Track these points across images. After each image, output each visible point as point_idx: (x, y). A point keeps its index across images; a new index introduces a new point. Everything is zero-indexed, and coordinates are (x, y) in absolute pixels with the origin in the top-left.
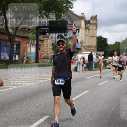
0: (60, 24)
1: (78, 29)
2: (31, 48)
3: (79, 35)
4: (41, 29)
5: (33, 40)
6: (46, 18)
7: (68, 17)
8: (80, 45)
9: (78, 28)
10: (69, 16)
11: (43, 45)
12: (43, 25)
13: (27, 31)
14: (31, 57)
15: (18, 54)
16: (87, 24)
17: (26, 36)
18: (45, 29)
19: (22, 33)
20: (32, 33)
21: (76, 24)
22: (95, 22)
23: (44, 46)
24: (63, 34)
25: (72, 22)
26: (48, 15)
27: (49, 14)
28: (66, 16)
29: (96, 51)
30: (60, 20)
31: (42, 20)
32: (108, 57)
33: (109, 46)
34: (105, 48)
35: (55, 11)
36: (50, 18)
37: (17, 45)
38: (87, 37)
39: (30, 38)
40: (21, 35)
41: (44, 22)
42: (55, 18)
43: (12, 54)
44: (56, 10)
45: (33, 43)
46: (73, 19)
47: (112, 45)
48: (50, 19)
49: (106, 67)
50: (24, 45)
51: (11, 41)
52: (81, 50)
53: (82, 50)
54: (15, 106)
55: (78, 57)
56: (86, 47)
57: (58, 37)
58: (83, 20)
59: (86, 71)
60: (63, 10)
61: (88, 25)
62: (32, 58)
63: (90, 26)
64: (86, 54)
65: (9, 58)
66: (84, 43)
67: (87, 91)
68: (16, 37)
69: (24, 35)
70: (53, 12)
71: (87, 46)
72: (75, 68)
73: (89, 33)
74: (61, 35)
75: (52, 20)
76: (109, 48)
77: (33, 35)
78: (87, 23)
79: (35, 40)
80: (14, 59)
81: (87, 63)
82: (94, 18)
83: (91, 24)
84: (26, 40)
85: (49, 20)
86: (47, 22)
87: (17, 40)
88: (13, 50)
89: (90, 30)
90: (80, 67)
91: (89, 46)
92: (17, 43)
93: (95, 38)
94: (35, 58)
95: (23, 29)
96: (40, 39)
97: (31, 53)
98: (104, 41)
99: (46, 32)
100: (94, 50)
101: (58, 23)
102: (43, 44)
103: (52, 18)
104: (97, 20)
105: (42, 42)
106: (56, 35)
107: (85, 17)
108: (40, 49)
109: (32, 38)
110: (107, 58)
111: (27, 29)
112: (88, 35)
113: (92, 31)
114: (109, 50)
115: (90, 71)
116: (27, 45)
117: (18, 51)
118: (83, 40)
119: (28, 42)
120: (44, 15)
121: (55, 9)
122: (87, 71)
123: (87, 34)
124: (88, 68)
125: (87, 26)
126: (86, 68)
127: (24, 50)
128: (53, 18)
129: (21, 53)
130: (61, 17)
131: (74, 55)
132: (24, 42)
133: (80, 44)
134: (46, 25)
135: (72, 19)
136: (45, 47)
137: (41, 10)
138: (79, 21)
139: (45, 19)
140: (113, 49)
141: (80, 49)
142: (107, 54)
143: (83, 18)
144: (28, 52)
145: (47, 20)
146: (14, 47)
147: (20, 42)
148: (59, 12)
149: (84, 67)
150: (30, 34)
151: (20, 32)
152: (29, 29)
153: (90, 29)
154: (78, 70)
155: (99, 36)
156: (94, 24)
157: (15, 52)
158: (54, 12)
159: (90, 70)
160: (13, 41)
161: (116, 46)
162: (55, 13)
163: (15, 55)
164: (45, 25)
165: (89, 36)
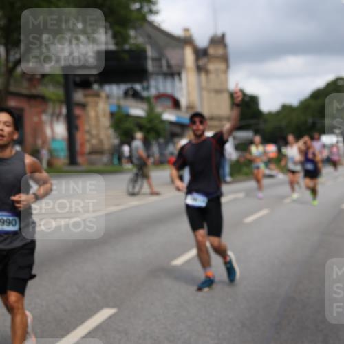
2: (55, 125)
11: (86, 118)
13: (37, 78)
16: (200, 59)
17: (36, 92)
23: (89, 118)
24: (138, 87)
30: (127, 47)
35: (111, 23)
39: (50, 100)
40: (24, 92)
45: (57, 111)
46: (162, 43)
50: (32, 119)
57: (126, 94)
58: (190, 47)
61: (203, 61)
63: (209, 62)
68: (9, 98)
69: (30, 90)
76: (265, 122)
83: (212, 58)
84: (39, 103)
87: (13, 103)
89: (210, 75)
91: (212, 116)
96: (76, 101)
101: (121, 57)
102: (87, 113)
104: (225, 46)
105: (81, 108)
107: (195, 40)
108: (80, 128)
112: (207, 88)
113: (217, 77)
116: (40, 118)
119: (44, 109)
123: (203, 84)
125: (201, 63)
127: (36, 130)
130: (128, 40)
132: (33, 109)
133: (186, 112)
136: (92, 123)
138: (177, 50)
144: (46, 137)
147: (21, 110)
150: (48, 87)
153: (212, 72)
162: (112, 28)
165: (211, 91)
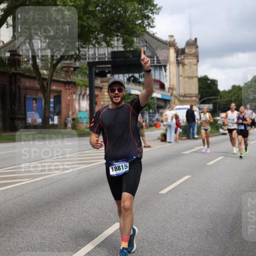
0: (131, 56)
1: (165, 64)
2: (81, 101)
3: (166, 76)
4: (98, 66)
5: (83, 88)
6: (105, 47)
7: (145, 44)
8: (169, 94)
9: (163, 63)
10: (146, 42)
11: (101, 97)
12: (101, 60)
13: (71, 70)
14: (81, 118)
15: (59, 114)
16: (179, 56)
17: (70, 80)
18: (104, 66)
19: (63, 75)
20: (82, 75)
21: (160, 56)
22: (193, 51)
23: (104, 97)
24: (137, 75)
25: (152, 53)
26: (110, 42)
27: (112, 40)
28: (141, 42)
29: (198, 103)
30: (132, 49)
31: (98, 51)
32: (220, 114)
33: (221, 94)
34: (214, 97)
35: (121, 34)
36: (113, 46)
37: (55, 97)
38: (181, 79)
39: (79, 85)
40: (62, 80)
41: (102, 55)
42: (121, 47)
43: (47, 115)
44: (123, 32)
45: (83, 93)
46: (154, 46)
47: (227, 92)
48: (113, 48)
49: (219, 132)
50: (67, 97)
51: (44, 90)
52: (171, 102)
53: (173, 102)
54: (59, 208)
55: (166, 115)
56: (180, 96)
57: (129, 80)
58: (173, 48)
59: (181, 139)
60: (135, 32)
61: (181, 57)
62: (83, 120)
63: (185, 58)
64: (180, 109)
65: (42, 120)
66: (176, 90)
67: (187, 177)
68: (52, 83)
69: (67, 79)
70: (118, 36)
71: (181, 94)
72: (161, 136)
73: (184, 71)
74: (133, 76)
75: (115, 49)
76: (221, 98)
77: (83, 79)
78: (180, 52)
79: (86, 86)
80: (51, 123)
81: (183, 126)
82: (193, 44)
83: (187, 55)
84: (72, 87)
85: (110, 50)
86: (107, 55)
87: (54, 88)
88: (49, 107)
89: (185, 67)
90: (171, 133)
91: (185, 95)
92: (55, 94)
93: (195, 81)
94: (88, 120)
95: (65, 69)
96: (96, 85)
97: (81, 111)
98: (212, 85)
99: (107, 71)
100: (195, 101)
101: (127, 56)
102: (102, 93)
103: (115, 46)
104: (197, 47)
105: (99, 90)
106: (124, 77)
107: (176, 43)
108: (98, 103)
109: (81, 83)
110: (219, 116)
111: (72, 67)
112: (183, 76)
113: (190, 68)
114: (221, 100)
115: (189, 140)
116: (72, 97)
117: (57, 108)
118: (174, 85)
119: (75, 91)
120: (102, 42)
121: (121, 31)
122: (185, 140)
123: (181, 73)
124: (186, 135)
125: (179, 58)
126: (182, 135)
127: (69, 105)
128: (118, 45)
129: (64, 111)
130: (132, 44)
131: (158, 113)
132: (68, 91)
133: (169, 92)
134: (107, 59)
135: (152, 48)
136: (106, 100)
137: (96, 32)
138: (165, 50)
139: (104, 49)
140: (229, 99)
141: (169, 101)
142: (218, 108)
143: (172, 44)
144: (75, 110)
145: (108, 51)
146: (50, 101)
147: (60, 92)
148: (129, 35)
149: (178, 133)
150: (78, 76)
151: (59, 74)
152: (75, 69)
153: (186, 65)
154: (168, 140)
155: (203, 76)
156: (193, 55)
157: (52, 109)
158: (120, 36)
159: (189, 138)
160: (48, 90)
161: (234, 94)
162: (123, 37)
163: (52, 115)
164: (104, 60)
165: (185, 77)
